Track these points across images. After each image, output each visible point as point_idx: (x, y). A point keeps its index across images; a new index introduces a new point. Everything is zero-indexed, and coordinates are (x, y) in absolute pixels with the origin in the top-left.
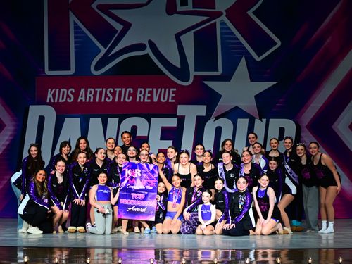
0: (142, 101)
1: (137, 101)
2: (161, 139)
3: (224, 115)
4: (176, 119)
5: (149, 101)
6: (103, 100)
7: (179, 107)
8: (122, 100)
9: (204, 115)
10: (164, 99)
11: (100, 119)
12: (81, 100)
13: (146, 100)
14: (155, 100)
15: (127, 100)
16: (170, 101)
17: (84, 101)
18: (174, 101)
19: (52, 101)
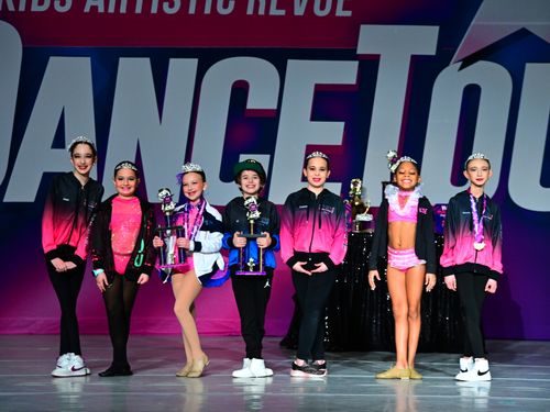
0: (261, 11)
1: (250, 11)
2: (313, 118)
3: (487, 54)
4: (356, 63)
5: (282, 12)
6: (154, 10)
7: (365, 30)
8: (207, 10)
9: (432, 52)
10: (322, 7)
11: (147, 60)
12: (94, 8)
13: (274, 11)
14: (299, 10)
15: (221, 10)
16: (340, 12)
17: (101, 9)
18: (348, 13)
19: (11, 8)
